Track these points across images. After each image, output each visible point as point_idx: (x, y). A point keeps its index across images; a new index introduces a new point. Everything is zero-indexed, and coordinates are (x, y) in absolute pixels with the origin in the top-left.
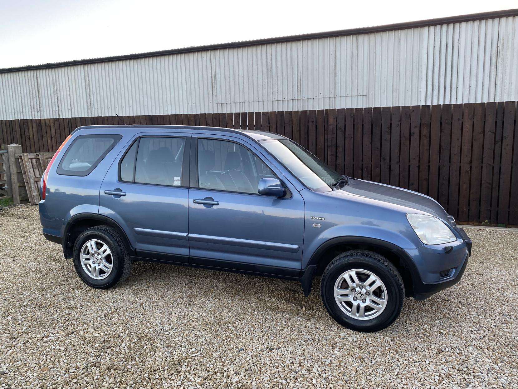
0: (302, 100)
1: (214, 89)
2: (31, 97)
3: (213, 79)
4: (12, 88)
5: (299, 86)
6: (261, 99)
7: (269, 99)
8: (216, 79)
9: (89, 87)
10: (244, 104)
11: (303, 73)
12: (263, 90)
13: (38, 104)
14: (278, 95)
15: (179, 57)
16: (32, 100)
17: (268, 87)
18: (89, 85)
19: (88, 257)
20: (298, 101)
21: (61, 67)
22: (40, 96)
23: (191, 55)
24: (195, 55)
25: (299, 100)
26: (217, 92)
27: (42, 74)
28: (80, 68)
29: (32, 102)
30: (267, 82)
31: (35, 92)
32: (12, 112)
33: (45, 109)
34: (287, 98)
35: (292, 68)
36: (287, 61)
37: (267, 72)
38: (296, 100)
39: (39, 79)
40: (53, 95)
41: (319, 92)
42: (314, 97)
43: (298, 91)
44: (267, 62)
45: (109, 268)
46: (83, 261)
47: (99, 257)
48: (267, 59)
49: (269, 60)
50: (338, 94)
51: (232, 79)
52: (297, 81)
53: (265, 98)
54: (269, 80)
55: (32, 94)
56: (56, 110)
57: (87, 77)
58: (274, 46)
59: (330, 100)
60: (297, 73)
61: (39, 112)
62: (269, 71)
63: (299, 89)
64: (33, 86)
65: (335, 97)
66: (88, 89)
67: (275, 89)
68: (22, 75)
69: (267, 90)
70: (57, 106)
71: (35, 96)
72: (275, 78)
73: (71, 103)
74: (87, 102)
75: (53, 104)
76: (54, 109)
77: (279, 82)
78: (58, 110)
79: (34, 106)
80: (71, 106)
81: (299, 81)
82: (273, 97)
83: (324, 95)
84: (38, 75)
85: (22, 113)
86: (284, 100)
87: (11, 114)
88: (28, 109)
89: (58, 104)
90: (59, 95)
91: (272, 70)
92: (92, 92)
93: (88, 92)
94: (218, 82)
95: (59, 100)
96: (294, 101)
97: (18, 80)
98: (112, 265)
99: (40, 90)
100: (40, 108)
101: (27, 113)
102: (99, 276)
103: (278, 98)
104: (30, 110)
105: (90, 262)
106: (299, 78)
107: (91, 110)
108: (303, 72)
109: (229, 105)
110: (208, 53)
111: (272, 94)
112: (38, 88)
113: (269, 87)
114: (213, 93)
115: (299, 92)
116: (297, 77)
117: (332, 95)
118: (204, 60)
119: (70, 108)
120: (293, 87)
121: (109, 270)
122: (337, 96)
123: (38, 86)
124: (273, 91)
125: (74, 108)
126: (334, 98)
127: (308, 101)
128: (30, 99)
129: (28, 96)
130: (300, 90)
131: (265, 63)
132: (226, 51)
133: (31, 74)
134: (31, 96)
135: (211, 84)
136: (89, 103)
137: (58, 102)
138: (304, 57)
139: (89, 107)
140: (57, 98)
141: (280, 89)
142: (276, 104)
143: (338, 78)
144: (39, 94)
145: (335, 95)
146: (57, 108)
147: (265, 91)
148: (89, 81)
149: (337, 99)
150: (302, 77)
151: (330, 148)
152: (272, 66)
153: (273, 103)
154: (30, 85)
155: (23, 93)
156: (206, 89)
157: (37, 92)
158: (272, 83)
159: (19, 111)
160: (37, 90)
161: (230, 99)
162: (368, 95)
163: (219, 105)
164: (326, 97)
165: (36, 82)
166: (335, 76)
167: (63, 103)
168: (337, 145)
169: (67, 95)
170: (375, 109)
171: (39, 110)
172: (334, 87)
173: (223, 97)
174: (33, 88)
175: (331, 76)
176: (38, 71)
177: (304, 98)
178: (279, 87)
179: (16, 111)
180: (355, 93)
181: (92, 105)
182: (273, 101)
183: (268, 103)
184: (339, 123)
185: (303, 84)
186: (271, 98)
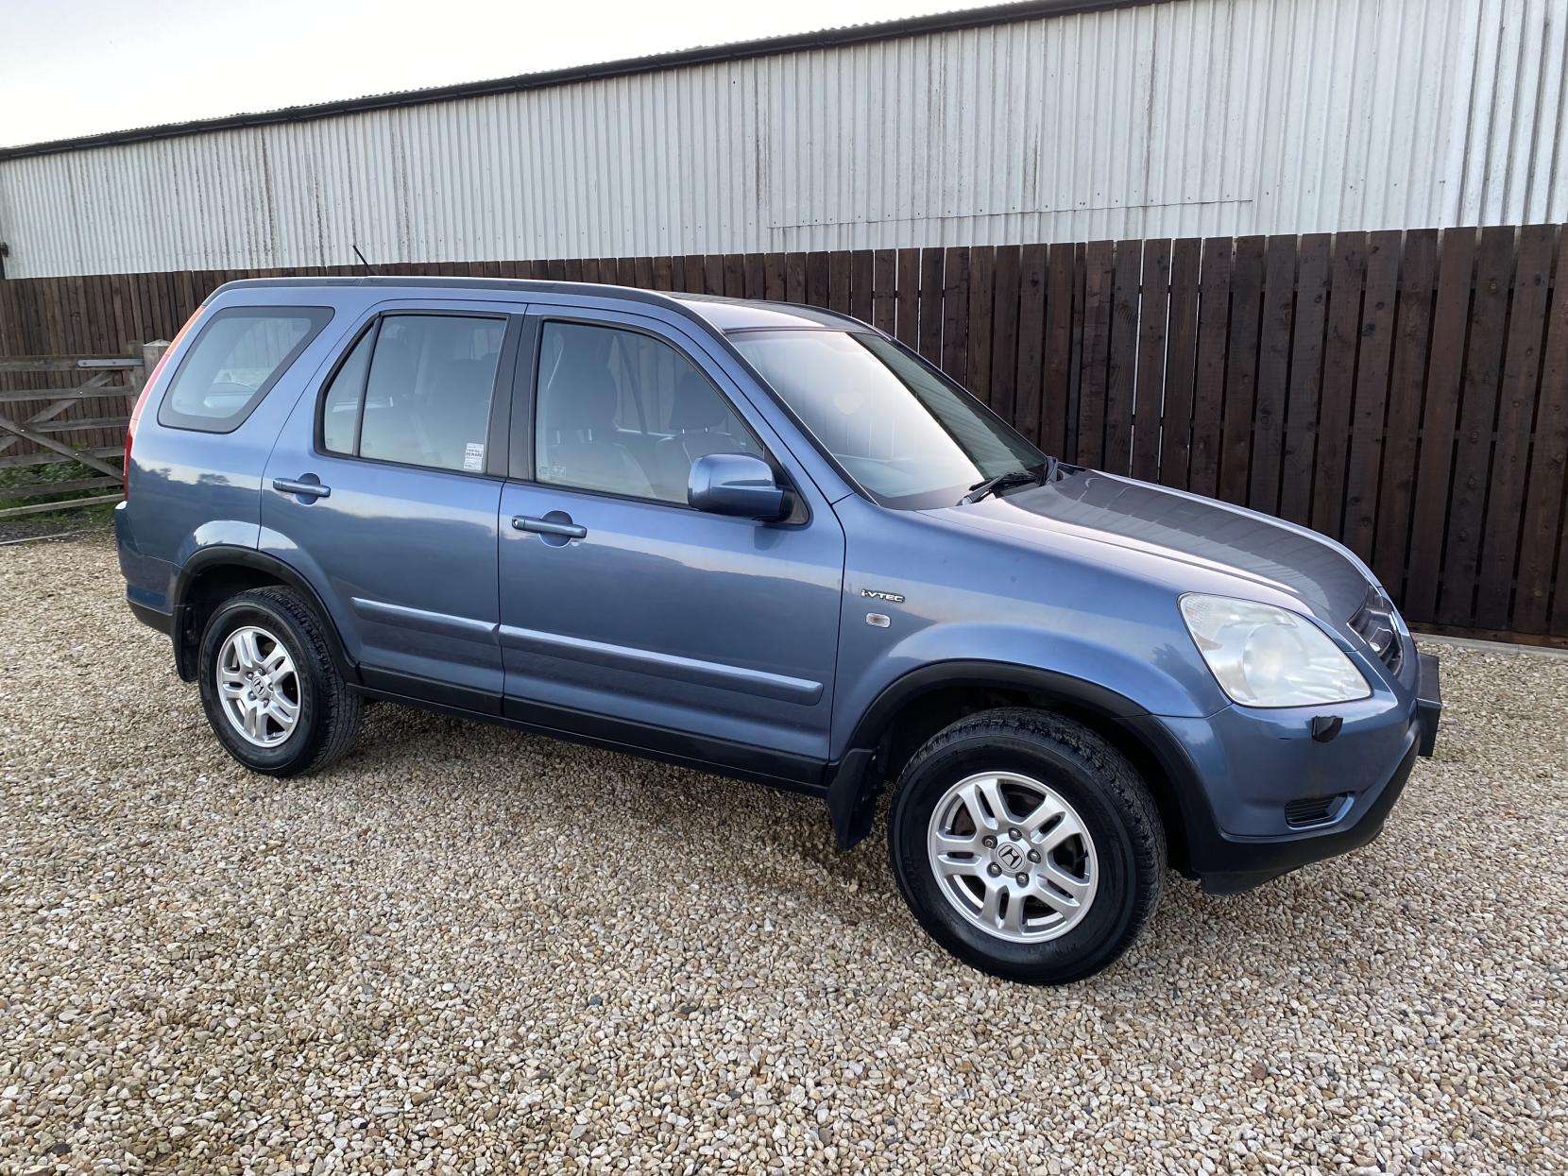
0: (1037, 215)
1: (762, 180)
2: (250, 209)
3: (760, 147)
4: (198, 180)
5: (1031, 170)
6: (905, 214)
7: (933, 213)
8: (769, 148)
9: (405, 177)
10: (854, 228)
11: (1043, 127)
12: (913, 184)
13: (268, 227)
14: (960, 200)
15: (660, 80)
16: (251, 215)
17: (929, 172)
18: (405, 172)
19: (235, 677)
20: (1023, 217)
21: (330, 117)
22: (274, 205)
23: (697, 74)
24: (710, 73)
25: (1027, 217)
26: (770, 192)
27: (278, 138)
28: (381, 121)
29: (251, 221)
30: (929, 157)
31: (261, 193)
32: (199, 253)
33: (285, 243)
34: (991, 209)
35: (1010, 110)
37: (929, 125)
38: (1019, 216)
39: (269, 152)
40: (306, 201)
41: (1092, 190)
42: (1078, 207)
43: (1024, 186)
44: (930, 91)
45: (290, 714)
46: (224, 690)
47: (266, 680)
48: (930, 81)
49: (936, 86)
50: (1156, 195)
51: (817, 147)
52: (1025, 153)
53: (921, 210)
54: (934, 152)
55: (253, 198)
56: (313, 246)
57: (397, 149)
58: (953, 41)
59: (1128, 215)
60: (1026, 126)
61: (270, 253)
62: (936, 120)
63: (1030, 178)
64: (254, 175)
65: (1145, 208)
66: (401, 183)
67: (952, 181)
68: (225, 142)
69: (928, 182)
70: (316, 233)
71: (259, 206)
72: (953, 146)
73: (354, 225)
74: (398, 223)
75: (308, 227)
76: (309, 243)
77: (966, 158)
78: (321, 246)
79: (256, 234)
80: (355, 234)
81: (1030, 154)
82: (944, 206)
83: (1110, 200)
84: (268, 141)
85: (225, 255)
86: (979, 214)
87: (196, 256)
88: (242, 243)
89: (320, 228)
90: (322, 201)
91: (945, 119)
92: (411, 193)
93: (401, 193)
94: (776, 159)
95: (323, 216)
96: (1012, 219)
97: (215, 157)
98: (298, 707)
99: (272, 185)
100: (272, 239)
101: (240, 256)
102: (266, 737)
103: (959, 207)
104: (247, 247)
105: (243, 694)
106: (1031, 143)
107: (409, 246)
108: (1043, 122)
109: (805, 232)
110: (749, 68)
111: (940, 196)
112: (267, 181)
113: (933, 170)
114: (758, 195)
115: (1030, 189)
116: (1026, 142)
117: (1136, 201)
118: (736, 89)
119: (351, 241)
120: (1009, 173)
121: (290, 720)
122: (1154, 203)
123: (267, 176)
124: (944, 186)
125: (363, 241)
126: (1141, 209)
127: (1056, 219)
128: (247, 212)
129: (242, 205)
130: (1032, 182)
131: (922, 96)
132: (802, 60)
133: (248, 138)
134: (249, 203)
135: (755, 165)
136: (403, 225)
137: (319, 222)
139: (404, 238)
140: (318, 212)
141: (968, 181)
142: (952, 227)
143: (1158, 144)
144: (269, 198)
145: (1146, 200)
146: (317, 239)
147: (920, 187)
148: (403, 157)
149: (1151, 212)
150: (1039, 139)
151: (1087, 371)
152: (945, 106)
153: (943, 227)
154: (247, 172)
155: (226, 196)
156: (738, 180)
157: (265, 193)
158: (944, 159)
159: (217, 250)
160: (264, 186)
161: (811, 214)
162: (1256, 200)
163: (775, 231)
164: (1118, 205)
165: (261, 162)
166: (1149, 138)
167: (333, 226)
168: (1112, 363)
169: (344, 202)
170: (1242, 240)
171: (269, 246)
172: (1144, 173)
173: (791, 205)
174: (256, 182)
175: (1136, 135)
176: (267, 131)
177: (1044, 210)
178: (965, 172)
179: (209, 250)
180: (1212, 195)
181: (413, 230)
182: (943, 219)
183: (928, 224)
184: (1119, 289)
185: (1041, 164)
186: (937, 210)
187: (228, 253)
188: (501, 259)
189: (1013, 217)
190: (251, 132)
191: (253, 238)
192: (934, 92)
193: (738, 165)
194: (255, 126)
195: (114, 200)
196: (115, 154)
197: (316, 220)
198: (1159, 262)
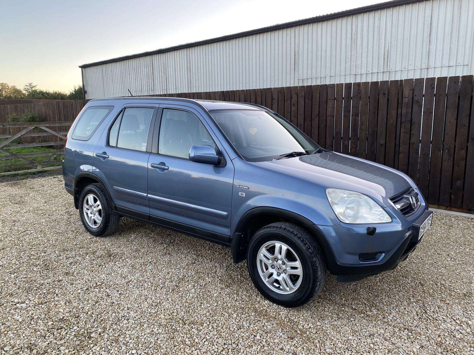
0: (388, 72)
1: (296, 65)
2: (148, 78)
3: (296, 54)
4: (135, 71)
5: (386, 57)
6: (343, 73)
7: (352, 73)
8: (299, 55)
9: (190, 68)
10: (325, 78)
11: (391, 44)
12: (346, 64)
13: (153, 84)
14: (361, 68)
15: (265, 35)
17: (351, 60)
18: (190, 66)
20: (383, 73)
22: (154, 77)
23: (277, 33)
24: (281, 32)
25: (385, 73)
26: (299, 68)
27: (156, 58)
28: (184, 52)
29: (148, 82)
30: (351, 55)
31: (151, 74)
32: (134, 92)
33: (157, 88)
34: (372, 71)
35: (379, 38)
36: (374, 31)
37: (351, 44)
38: (382, 73)
39: (153, 63)
40: (163, 77)
41: (408, 63)
42: (403, 69)
43: (384, 63)
44: (352, 34)
48: (352, 31)
49: (354, 32)
50: (432, 65)
51: (314, 53)
52: (384, 52)
53: (348, 72)
54: (353, 53)
55: (149, 75)
56: (165, 89)
57: (188, 60)
58: (360, 17)
59: (421, 72)
60: (385, 43)
61: (153, 91)
63: (386, 60)
64: (149, 69)
65: (428, 69)
66: (189, 70)
67: (359, 62)
68: (142, 59)
69: (351, 63)
70: (166, 85)
71: (150, 78)
72: (359, 50)
73: (176, 83)
75: (163, 83)
76: (163, 88)
77: (363, 55)
78: (167, 89)
79: (149, 86)
80: (176, 85)
81: (386, 53)
82: (355, 71)
83: (414, 66)
84: (153, 60)
86: (368, 73)
88: (146, 89)
90: (167, 76)
91: (357, 43)
92: (192, 73)
93: (189, 73)
94: (301, 57)
95: (168, 80)
96: (379, 74)
97: (139, 64)
99: (154, 71)
100: (154, 87)
101: (145, 91)
103: (361, 71)
106: (387, 49)
107: (191, 89)
108: (391, 42)
109: (310, 80)
110: (293, 29)
111: (355, 68)
112: (153, 70)
113: (352, 59)
114: (295, 69)
115: (386, 64)
116: (385, 49)
117: (424, 66)
118: (289, 36)
119: (175, 87)
120: (378, 59)
122: (431, 67)
123: (153, 69)
124: (356, 64)
125: (178, 87)
126: (426, 69)
127: (395, 74)
128: (147, 80)
129: (146, 78)
130: (386, 62)
131: (349, 35)
132: (311, 26)
133: (148, 58)
134: (148, 77)
135: (294, 60)
136: (189, 82)
137: (166, 82)
138: (393, 25)
139: (190, 86)
140: (166, 79)
141: (364, 62)
142: (358, 77)
143: (433, 47)
145: (428, 66)
146: (165, 87)
147: (348, 65)
148: (190, 62)
149: (430, 70)
150: (389, 47)
151: (403, 125)
152: (357, 38)
153: (355, 77)
154: (148, 68)
155: (142, 75)
156: (288, 65)
157: (152, 74)
158: (356, 56)
159: (139, 91)
160: (152, 72)
161: (312, 75)
162: (470, 64)
163: (300, 80)
164: (417, 68)
165: (151, 65)
166: (430, 45)
167: (170, 83)
168: (412, 122)
169: (173, 76)
170: (463, 77)
171: (153, 89)
172: (427, 57)
173: (305, 72)
174: (150, 71)
175: (425, 44)
176: (153, 56)
177: (391, 71)
178: (363, 59)
179: (137, 91)
180: (453, 63)
181: (192, 84)
182: (355, 75)
183: (350, 77)
184: (415, 95)
185: (390, 55)
186: (353, 72)
187: (142, 91)
188: (211, 91)
189: (380, 73)
190: (149, 57)
191: (148, 87)
192: (353, 34)
193: (288, 61)
194: (150, 55)
195: (113, 77)
196: (114, 65)
197: (165, 81)
198: (431, 86)
